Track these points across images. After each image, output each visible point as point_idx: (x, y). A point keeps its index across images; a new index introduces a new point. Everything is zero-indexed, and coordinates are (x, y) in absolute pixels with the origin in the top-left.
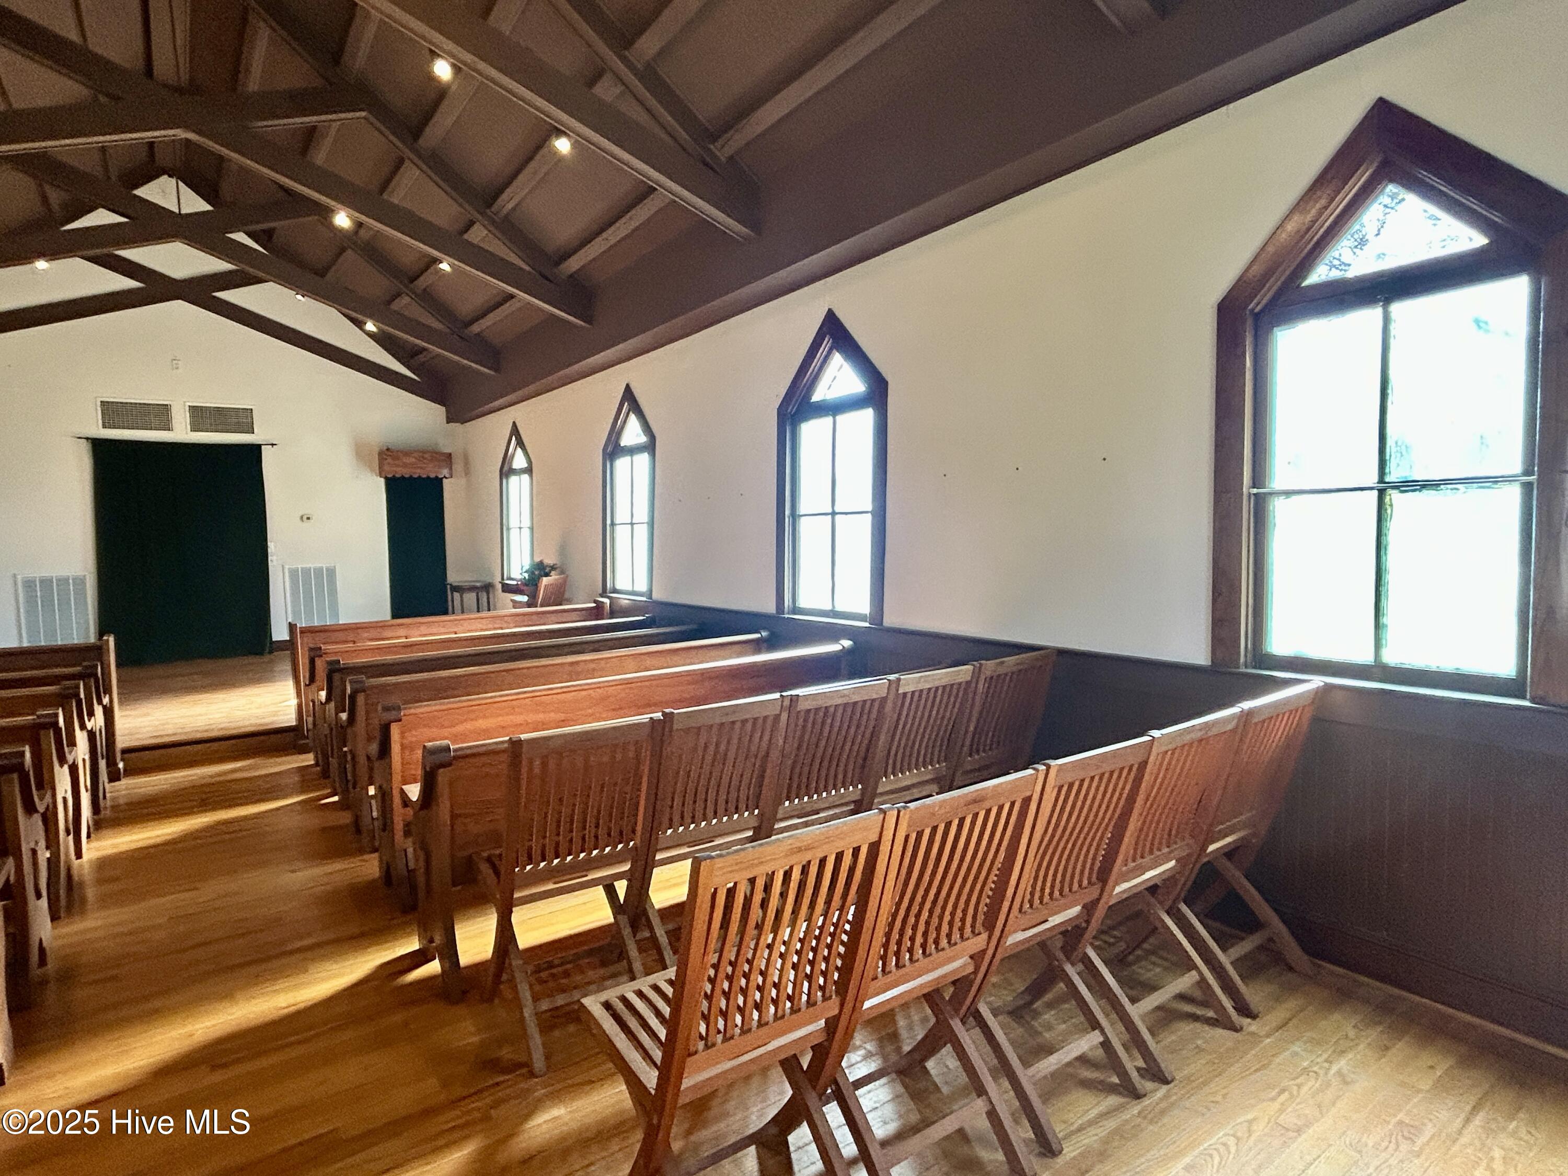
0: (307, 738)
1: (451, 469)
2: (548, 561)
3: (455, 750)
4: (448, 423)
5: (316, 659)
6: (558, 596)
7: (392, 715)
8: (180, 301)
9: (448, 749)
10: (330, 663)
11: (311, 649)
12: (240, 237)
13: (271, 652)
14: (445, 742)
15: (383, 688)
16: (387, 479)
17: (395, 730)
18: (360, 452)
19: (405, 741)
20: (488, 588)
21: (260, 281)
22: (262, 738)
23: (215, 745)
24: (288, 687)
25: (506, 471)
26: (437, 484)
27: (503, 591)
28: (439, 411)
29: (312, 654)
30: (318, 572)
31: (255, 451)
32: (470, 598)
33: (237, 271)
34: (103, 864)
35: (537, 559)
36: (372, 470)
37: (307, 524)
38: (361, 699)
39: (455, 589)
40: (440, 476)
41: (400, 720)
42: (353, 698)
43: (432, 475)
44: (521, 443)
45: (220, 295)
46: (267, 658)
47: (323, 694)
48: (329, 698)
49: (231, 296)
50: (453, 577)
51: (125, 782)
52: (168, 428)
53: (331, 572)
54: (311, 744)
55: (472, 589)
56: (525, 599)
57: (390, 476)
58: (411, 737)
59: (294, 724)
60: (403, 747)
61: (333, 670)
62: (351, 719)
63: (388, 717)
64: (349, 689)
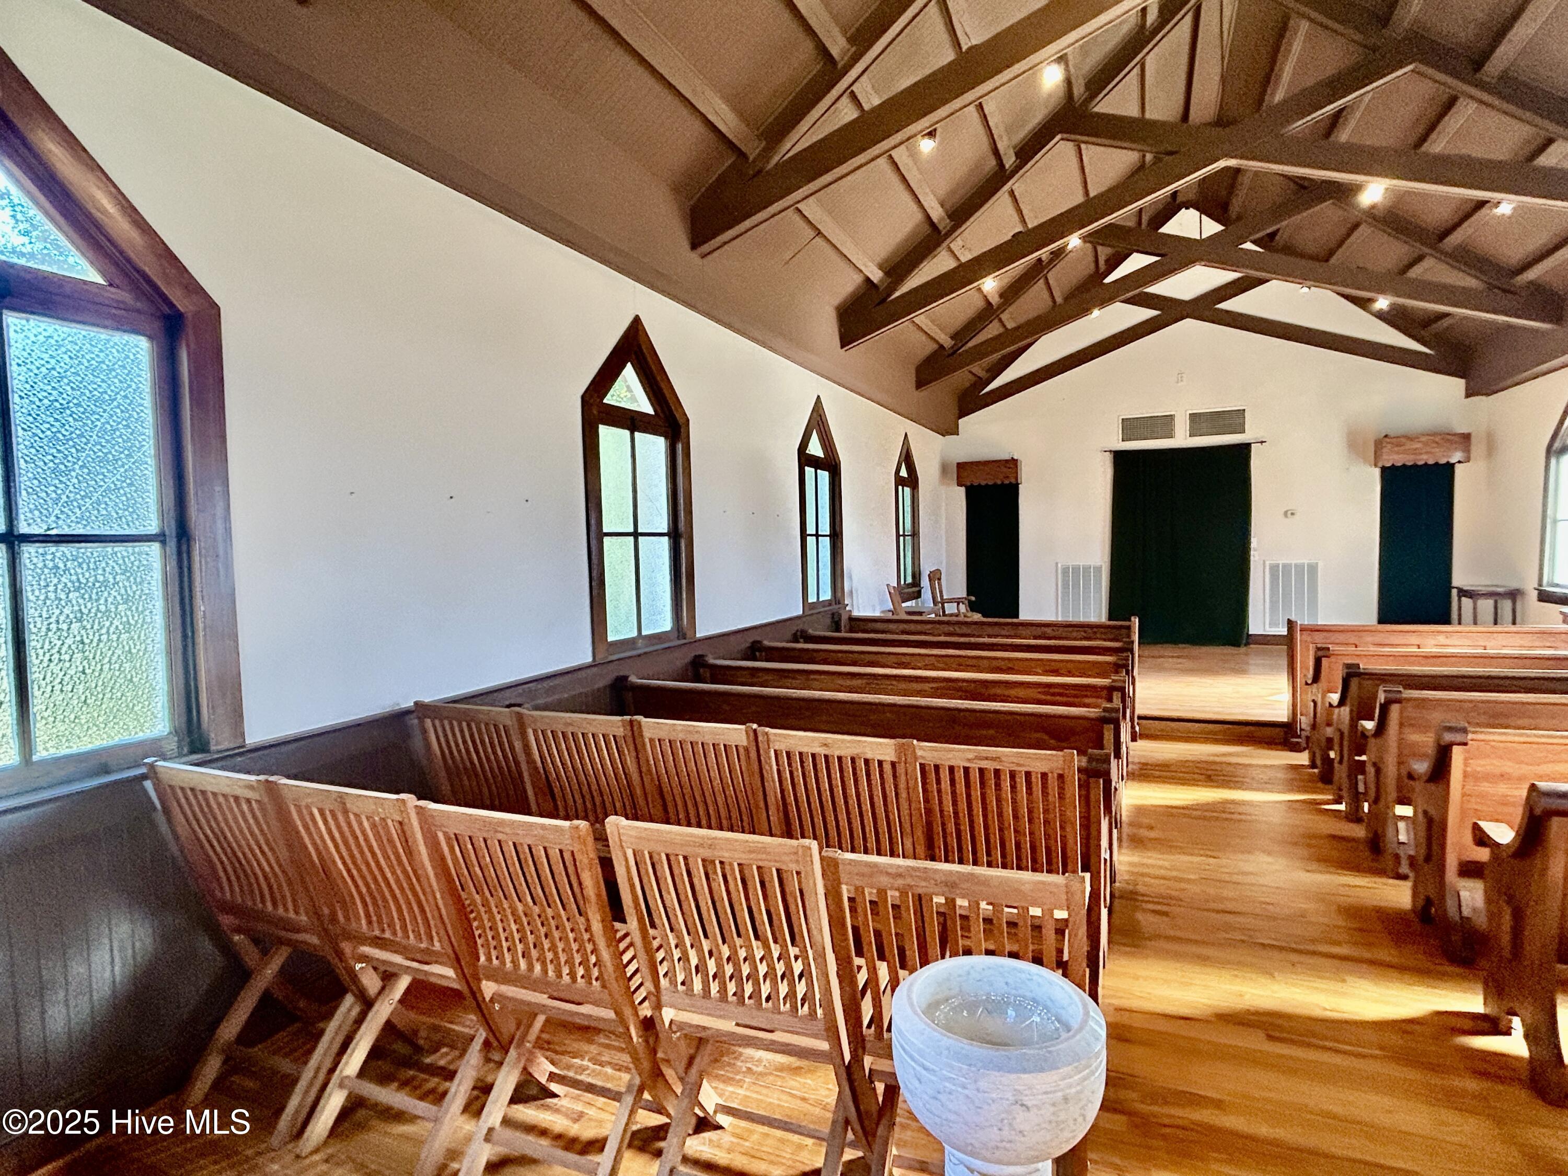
0: (1299, 737)
1: (1468, 451)
4: (1468, 395)
5: (1324, 661)
7: (1458, 737)
8: (1188, 320)
10: (1348, 666)
11: (1319, 649)
12: (1249, 246)
13: (1247, 644)
15: (1422, 703)
16: (1384, 470)
17: (1457, 754)
18: (1354, 443)
19: (1469, 769)
20: (1513, 595)
21: (1262, 282)
22: (1252, 728)
23: (1211, 726)
24: (1281, 682)
25: (1558, 449)
26: (1449, 469)
27: (1540, 600)
28: (1457, 385)
29: (1320, 653)
30: (1299, 568)
31: (1243, 451)
32: (1486, 606)
33: (1242, 278)
34: (1140, 810)
36: (1365, 460)
37: (1291, 520)
38: (1395, 709)
39: (1463, 593)
40: (1453, 461)
41: (1465, 744)
42: (1385, 708)
43: (1443, 461)
45: (1222, 306)
46: (1243, 649)
47: (1335, 698)
48: (1342, 703)
49: (1235, 304)
50: (1460, 578)
51: (1141, 744)
52: (1171, 436)
53: (1313, 569)
54: (1304, 744)
55: (1490, 594)
57: (1389, 465)
58: (1476, 766)
59: (1285, 720)
60: (1466, 775)
61: (1352, 674)
62: (1381, 729)
63: (1448, 737)
64: (1381, 697)
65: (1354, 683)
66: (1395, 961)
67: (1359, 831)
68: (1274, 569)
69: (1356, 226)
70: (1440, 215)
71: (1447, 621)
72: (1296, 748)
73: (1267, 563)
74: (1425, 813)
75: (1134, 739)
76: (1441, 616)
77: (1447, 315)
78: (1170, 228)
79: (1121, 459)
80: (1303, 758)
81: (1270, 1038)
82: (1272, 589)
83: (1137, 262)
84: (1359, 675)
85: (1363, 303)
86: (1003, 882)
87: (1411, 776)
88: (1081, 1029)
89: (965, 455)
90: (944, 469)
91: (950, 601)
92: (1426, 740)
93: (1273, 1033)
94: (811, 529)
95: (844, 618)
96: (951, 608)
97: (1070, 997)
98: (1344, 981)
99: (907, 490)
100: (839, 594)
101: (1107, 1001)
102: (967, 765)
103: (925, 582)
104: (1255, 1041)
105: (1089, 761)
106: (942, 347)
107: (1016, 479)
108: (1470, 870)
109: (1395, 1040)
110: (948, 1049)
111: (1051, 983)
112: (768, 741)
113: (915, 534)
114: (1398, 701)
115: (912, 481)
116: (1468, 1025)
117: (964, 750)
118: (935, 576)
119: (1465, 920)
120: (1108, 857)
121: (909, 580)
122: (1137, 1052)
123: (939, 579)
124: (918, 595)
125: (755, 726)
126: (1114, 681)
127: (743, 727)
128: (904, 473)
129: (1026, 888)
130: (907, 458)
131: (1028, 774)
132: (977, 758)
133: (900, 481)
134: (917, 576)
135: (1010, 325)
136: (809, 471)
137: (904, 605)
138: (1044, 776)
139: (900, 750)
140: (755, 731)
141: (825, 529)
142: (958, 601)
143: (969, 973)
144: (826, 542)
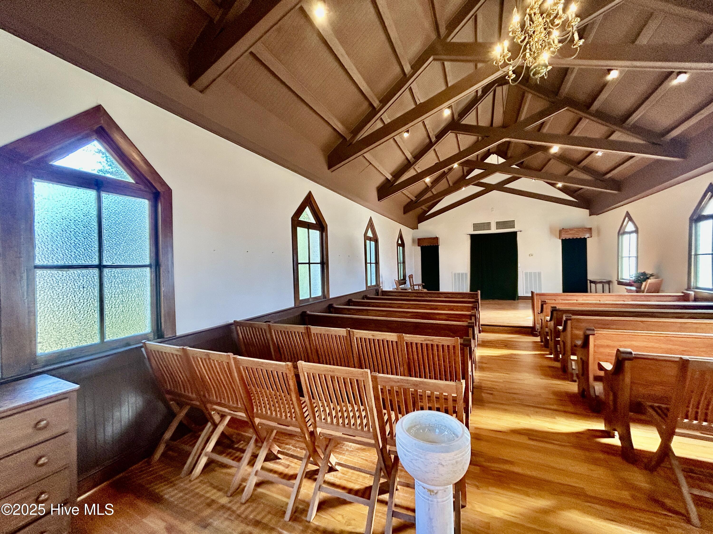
0: (537, 331)
1: (591, 234)
2: (649, 272)
3: (635, 354)
4: (590, 215)
5: (544, 305)
6: (656, 289)
7: (592, 332)
8: (494, 191)
9: (631, 353)
10: (552, 307)
11: (542, 301)
12: (514, 166)
13: (518, 299)
14: (629, 350)
15: (578, 320)
16: (562, 240)
17: (591, 338)
18: (552, 231)
19: (595, 343)
20: (609, 282)
21: (519, 178)
22: (520, 328)
24: (530, 312)
25: (621, 232)
26: (584, 241)
27: (618, 284)
28: (586, 212)
29: (543, 303)
30: (535, 273)
31: (514, 234)
32: (600, 286)
33: (512, 177)
35: (641, 271)
36: (556, 237)
37: (531, 257)
38: (569, 322)
39: (591, 282)
40: (586, 237)
41: (594, 335)
42: (566, 322)
43: (583, 237)
44: (631, 219)
45: (506, 186)
46: (517, 301)
47: (548, 318)
48: (551, 320)
49: (509, 186)
50: (591, 276)
51: (482, 334)
52: (490, 229)
53: (539, 274)
54: (538, 334)
55: (600, 282)
56: (634, 288)
57: (564, 238)
58: (598, 342)
59: (532, 326)
60: (595, 346)
61: (554, 310)
62: (565, 329)
63: (588, 332)
64: (564, 318)
65: (555, 313)
66: (572, 411)
67: (558, 365)
68: (526, 274)
69: (550, 160)
70: (577, 156)
71: (586, 291)
72: (536, 335)
73: (524, 272)
74: (581, 359)
75: (480, 332)
76: (585, 290)
77: (581, 188)
78: (488, 161)
79: (473, 237)
80: (538, 339)
81: (530, 439)
82: (526, 281)
83: (477, 172)
84: (556, 310)
85: (553, 185)
86: (434, 384)
87: (576, 346)
88: (462, 436)
89: (421, 236)
90: (413, 241)
91: (416, 285)
92: (580, 333)
93: (530, 437)
94: (368, 261)
95: (380, 291)
96: (416, 288)
97: (458, 425)
98: (555, 418)
99: (401, 248)
100: (378, 283)
101: (472, 425)
102: (421, 342)
103: (407, 279)
104: (524, 440)
105: (464, 341)
106: (412, 200)
107: (438, 243)
108: (597, 379)
109: (573, 440)
110: (415, 444)
111: (451, 420)
112: (353, 334)
113: (404, 262)
114: (570, 320)
115: (402, 245)
116: (598, 434)
117: (420, 337)
118: (411, 277)
119: (597, 397)
120: (471, 374)
121: (402, 278)
122: (483, 443)
123: (412, 278)
124: (405, 283)
125: (349, 329)
126: (472, 313)
127: (345, 329)
128: (400, 242)
129: (442, 387)
130: (401, 237)
131: (443, 346)
132: (425, 340)
133: (398, 245)
134: (404, 276)
135: (435, 193)
136: (368, 242)
137: (400, 286)
138: (448, 346)
139: (399, 337)
140: (349, 331)
141: (373, 261)
142: (419, 285)
143: (422, 417)
144: (373, 266)
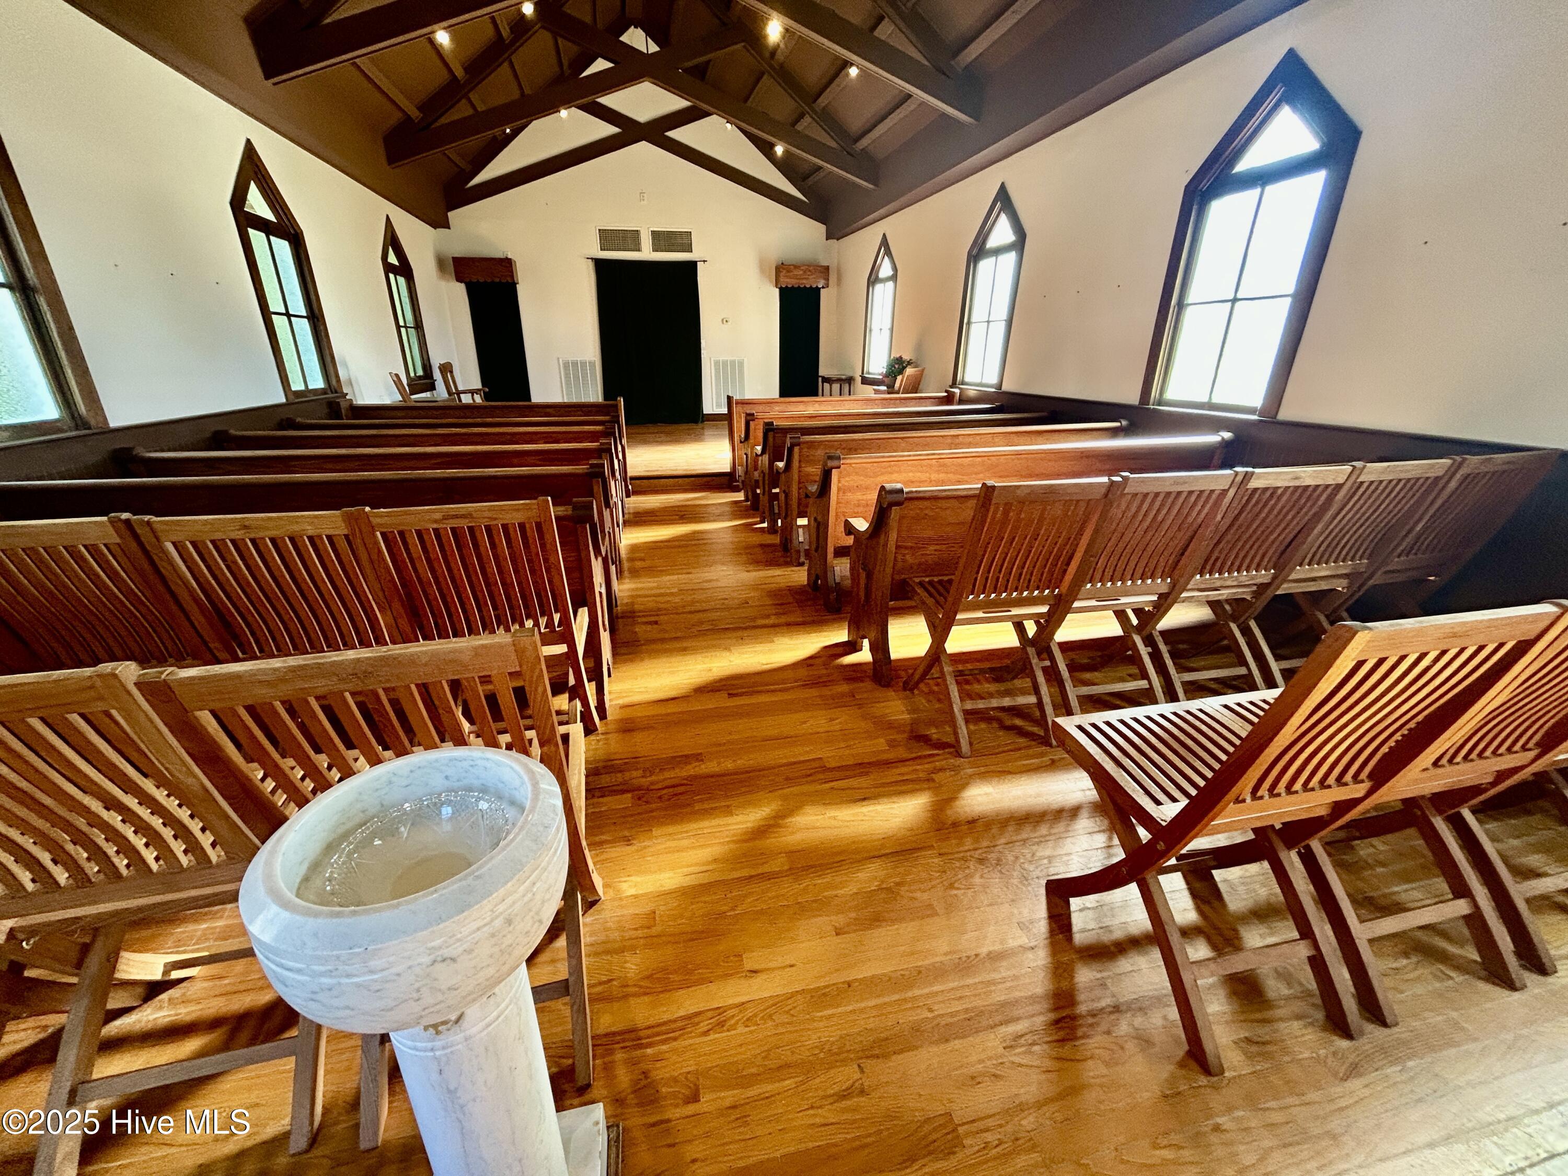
0: (738, 481)
1: (828, 280)
2: (906, 357)
3: (907, 493)
4: (827, 238)
5: (751, 423)
6: (914, 386)
7: (835, 463)
8: (644, 144)
9: (901, 491)
10: (766, 424)
11: (748, 415)
13: (703, 421)
14: (899, 486)
15: (811, 445)
16: (781, 289)
17: (835, 475)
18: (762, 269)
19: (842, 484)
20: (850, 380)
22: (708, 479)
23: (680, 480)
24: (725, 445)
25: (873, 279)
26: (816, 292)
27: (863, 383)
28: (822, 228)
29: (749, 418)
30: (733, 362)
31: (691, 267)
32: (836, 387)
34: (634, 548)
35: (895, 355)
36: (771, 282)
37: (726, 326)
38: (796, 449)
39: (824, 379)
40: (820, 286)
41: (839, 467)
42: (790, 451)
43: (814, 286)
44: (888, 253)
45: (669, 134)
46: (700, 425)
47: (759, 449)
48: (763, 452)
49: (677, 134)
50: (823, 371)
51: (633, 499)
52: (638, 249)
53: (741, 364)
54: (741, 486)
55: (839, 380)
56: (884, 388)
57: (783, 286)
58: (844, 482)
59: (729, 470)
60: (839, 489)
61: (769, 428)
62: (788, 466)
63: (830, 464)
64: (788, 444)
65: (771, 435)
66: (800, 619)
67: (776, 539)
68: (717, 363)
69: (760, 75)
71: (817, 395)
72: (736, 489)
73: (712, 358)
74: (815, 519)
75: (628, 496)
76: (814, 393)
77: (818, 168)
78: (626, 39)
79: (601, 266)
80: (740, 496)
81: (731, 695)
82: (716, 379)
83: (601, 65)
84: (773, 430)
85: (765, 150)
87: (807, 496)
89: (461, 250)
91: (464, 392)
92: (815, 471)
93: (731, 692)
94: (275, 305)
95: (344, 405)
96: (466, 399)
98: (773, 641)
102: (435, 526)
103: (437, 375)
104: (720, 701)
106: (408, 118)
107: (512, 277)
108: (841, 552)
109: (803, 672)
112: (153, 531)
113: (419, 326)
114: (798, 444)
115: (404, 269)
116: (839, 650)
118: (446, 369)
119: (838, 584)
121: (420, 372)
123: (451, 372)
124: (432, 387)
125: (125, 516)
127: (105, 518)
128: (392, 259)
130: (392, 240)
132: (446, 518)
133: (388, 268)
134: (427, 367)
136: (257, 237)
137: (413, 397)
138: (522, 526)
139: (348, 519)
141: (298, 305)
142: (472, 392)
144: (303, 327)
